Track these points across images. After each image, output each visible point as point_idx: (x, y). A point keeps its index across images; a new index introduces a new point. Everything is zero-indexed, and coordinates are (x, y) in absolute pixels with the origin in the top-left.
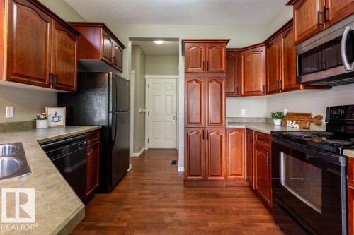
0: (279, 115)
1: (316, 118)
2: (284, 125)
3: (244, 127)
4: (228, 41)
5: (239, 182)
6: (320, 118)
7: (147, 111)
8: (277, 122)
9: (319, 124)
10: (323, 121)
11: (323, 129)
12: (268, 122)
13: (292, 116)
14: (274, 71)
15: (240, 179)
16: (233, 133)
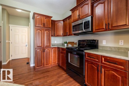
0: (66, 43)
1: (75, 43)
2: (67, 45)
3: (57, 47)
4: (52, 17)
5: (55, 65)
6: (76, 43)
7: (10, 42)
8: (66, 45)
9: (76, 45)
10: (77, 44)
11: (77, 46)
12: (63, 45)
13: (70, 43)
14: (66, 29)
15: (55, 64)
16: (53, 49)
